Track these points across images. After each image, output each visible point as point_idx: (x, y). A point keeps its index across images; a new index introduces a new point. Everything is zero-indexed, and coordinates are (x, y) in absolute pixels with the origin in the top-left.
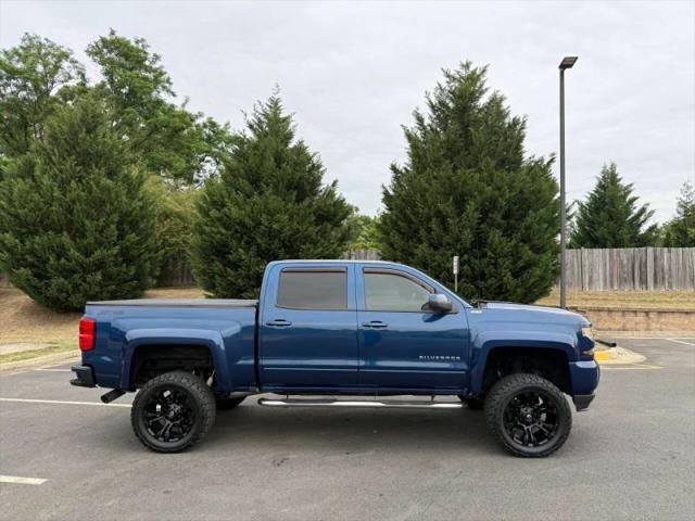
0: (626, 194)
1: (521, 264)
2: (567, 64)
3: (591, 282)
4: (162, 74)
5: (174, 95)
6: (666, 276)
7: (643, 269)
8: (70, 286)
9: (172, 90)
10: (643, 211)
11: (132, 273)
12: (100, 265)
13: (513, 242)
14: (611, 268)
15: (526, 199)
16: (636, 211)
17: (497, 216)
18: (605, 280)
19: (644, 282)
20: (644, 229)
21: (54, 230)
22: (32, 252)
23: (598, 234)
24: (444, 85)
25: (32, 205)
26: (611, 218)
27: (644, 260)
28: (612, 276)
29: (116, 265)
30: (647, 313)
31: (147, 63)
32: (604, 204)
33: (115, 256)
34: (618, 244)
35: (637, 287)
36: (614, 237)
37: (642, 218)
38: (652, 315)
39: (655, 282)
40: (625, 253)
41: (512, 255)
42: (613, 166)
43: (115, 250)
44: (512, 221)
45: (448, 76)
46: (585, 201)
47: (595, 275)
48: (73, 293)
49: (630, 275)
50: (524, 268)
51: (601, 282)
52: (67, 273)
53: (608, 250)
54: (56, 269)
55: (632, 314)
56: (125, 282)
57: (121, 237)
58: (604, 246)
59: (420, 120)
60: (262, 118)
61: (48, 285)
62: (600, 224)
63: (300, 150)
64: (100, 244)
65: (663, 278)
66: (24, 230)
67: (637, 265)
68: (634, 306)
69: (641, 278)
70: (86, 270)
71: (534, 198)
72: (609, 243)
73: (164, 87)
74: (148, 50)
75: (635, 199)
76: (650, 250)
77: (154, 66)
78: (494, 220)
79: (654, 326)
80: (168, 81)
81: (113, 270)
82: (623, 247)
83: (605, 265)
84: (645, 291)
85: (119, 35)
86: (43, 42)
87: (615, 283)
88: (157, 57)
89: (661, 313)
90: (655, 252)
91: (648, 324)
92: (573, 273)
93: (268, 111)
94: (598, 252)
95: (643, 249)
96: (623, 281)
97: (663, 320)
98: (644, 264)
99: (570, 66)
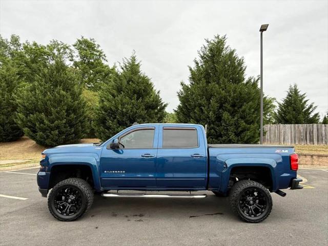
0: (303, 99)
1: (240, 129)
2: (263, 29)
3: (284, 140)
4: (102, 53)
5: (107, 61)
6: (324, 138)
7: (311, 135)
8: (45, 136)
9: (106, 59)
10: (311, 106)
11: (73, 131)
12: (58, 127)
13: (236, 118)
14: (295, 134)
15: (243, 97)
16: (307, 107)
17: (228, 106)
18: (292, 139)
19: (312, 140)
20: (312, 115)
21: (39, 112)
22: (30, 121)
23: (287, 117)
24: (206, 46)
25: (30, 102)
26: (294, 110)
27: (312, 130)
28: (295, 137)
29: (65, 127)
30: (312, 156)
31: (96, 48)
32: (291, 103)
33: (65, 124)
34: (297, 122)
35: (308, 144)
36: (296, 119)
37: (311, 110)
38: (314, 157)
39: (318, 141)
40: (302, 127)
41: (235, 125)
42: (295, 86)
43: (64, 121)
44: (236, 108)
45: (208, 42)
46: (282, 102)
47: (286, 137)
48: (47, 139)
49: (305, 137)
50: (242, 132)
51: (290, 141)
52: (44, 130)
53: (293, 125)
54: (40, 129)
55: (304, 156)
56: (70, 135)
57: (68, 115)
58: (291, 123)
59: (197, 63)
60: (127, 64)
61: (37, 135)
62: (289, 113)
63: (144, 78)
64: (58, 118)
65: (322, 139)
66: (28, 112)
67: (308, 133)
68: (305, 152)
69: (310, 139)
70: (52, 129)
71: (247, 96)
72: (293, 122)
73: (103, 58)
74: (95, 43)
75: (307, 101)
76: (315, 125)
77: (98, 49)
78: (226, 107)
79: (315, 163)
80: (104, 55)
81: (64, 130)
82: (301, 124)
83: (292, 132)
84: (312, 145)
85: (85, 38)
86: (59, 43)
87: (297, 141)
88: (99, 46)
89: (319, 156)
90: (317, 126)
91: (313, 162)
92: (275, 136)
93: (130, 61)
94: (288, 126)
95: (311, 124)
96: (300, 140)
97: (320, 160)
98: (311, 132)
99: (265, 30)
